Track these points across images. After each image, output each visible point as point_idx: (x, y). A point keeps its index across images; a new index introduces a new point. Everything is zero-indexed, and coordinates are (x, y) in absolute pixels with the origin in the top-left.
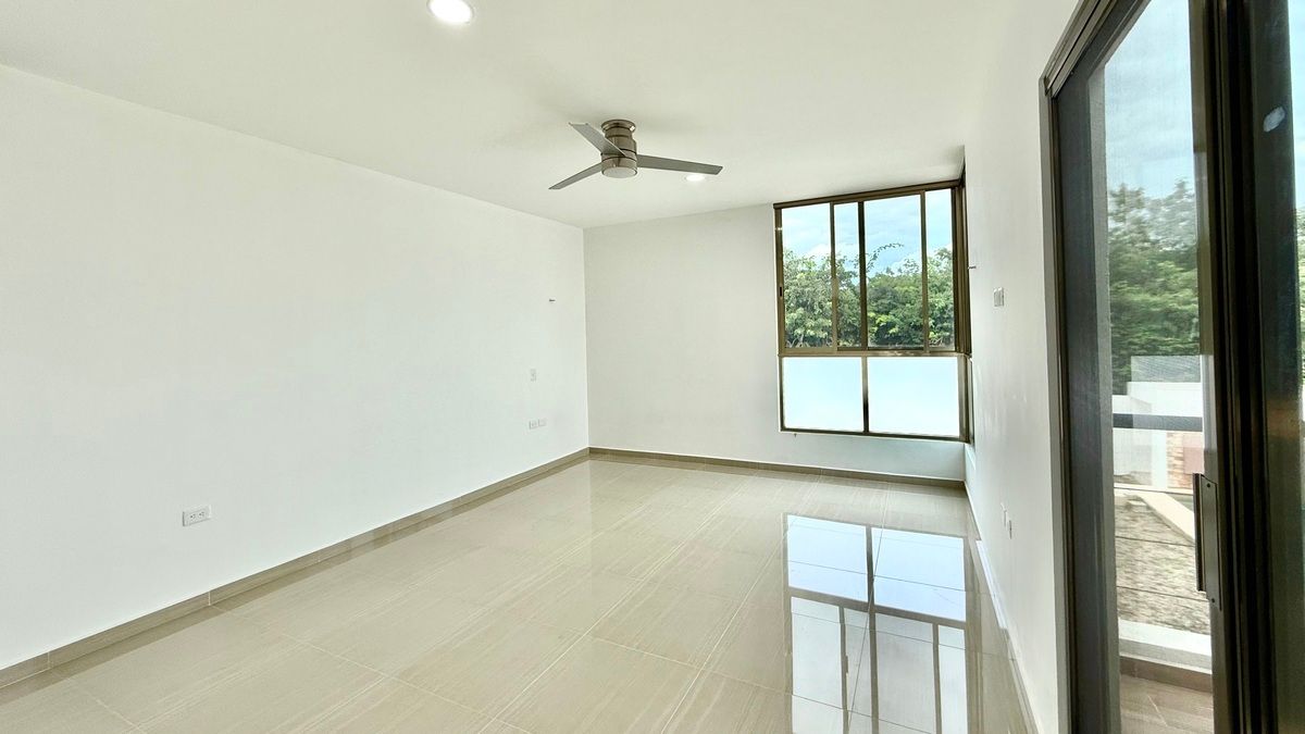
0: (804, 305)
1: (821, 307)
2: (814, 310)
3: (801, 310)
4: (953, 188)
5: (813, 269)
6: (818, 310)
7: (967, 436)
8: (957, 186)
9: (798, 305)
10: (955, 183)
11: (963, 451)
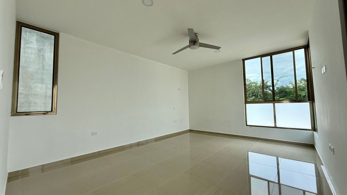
0: (255, 96)
1: (261, 96)
2: (258, 97)
3: (254, 97)
4: (305, 48)
5: (257, 85)
6: (260, 97)
7: (314, 129)
8: (306, 47)
9: (253, 96)
10: (305, 47)
11: (313, 134)
